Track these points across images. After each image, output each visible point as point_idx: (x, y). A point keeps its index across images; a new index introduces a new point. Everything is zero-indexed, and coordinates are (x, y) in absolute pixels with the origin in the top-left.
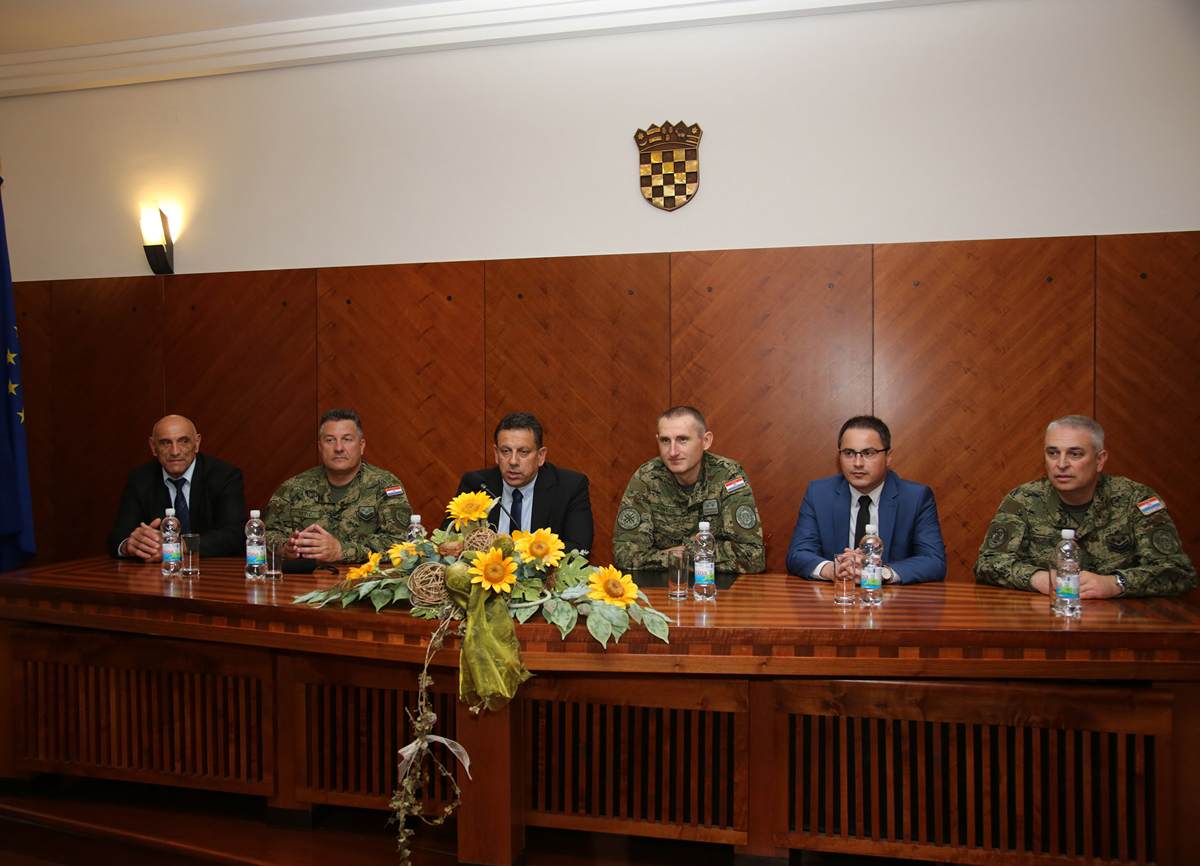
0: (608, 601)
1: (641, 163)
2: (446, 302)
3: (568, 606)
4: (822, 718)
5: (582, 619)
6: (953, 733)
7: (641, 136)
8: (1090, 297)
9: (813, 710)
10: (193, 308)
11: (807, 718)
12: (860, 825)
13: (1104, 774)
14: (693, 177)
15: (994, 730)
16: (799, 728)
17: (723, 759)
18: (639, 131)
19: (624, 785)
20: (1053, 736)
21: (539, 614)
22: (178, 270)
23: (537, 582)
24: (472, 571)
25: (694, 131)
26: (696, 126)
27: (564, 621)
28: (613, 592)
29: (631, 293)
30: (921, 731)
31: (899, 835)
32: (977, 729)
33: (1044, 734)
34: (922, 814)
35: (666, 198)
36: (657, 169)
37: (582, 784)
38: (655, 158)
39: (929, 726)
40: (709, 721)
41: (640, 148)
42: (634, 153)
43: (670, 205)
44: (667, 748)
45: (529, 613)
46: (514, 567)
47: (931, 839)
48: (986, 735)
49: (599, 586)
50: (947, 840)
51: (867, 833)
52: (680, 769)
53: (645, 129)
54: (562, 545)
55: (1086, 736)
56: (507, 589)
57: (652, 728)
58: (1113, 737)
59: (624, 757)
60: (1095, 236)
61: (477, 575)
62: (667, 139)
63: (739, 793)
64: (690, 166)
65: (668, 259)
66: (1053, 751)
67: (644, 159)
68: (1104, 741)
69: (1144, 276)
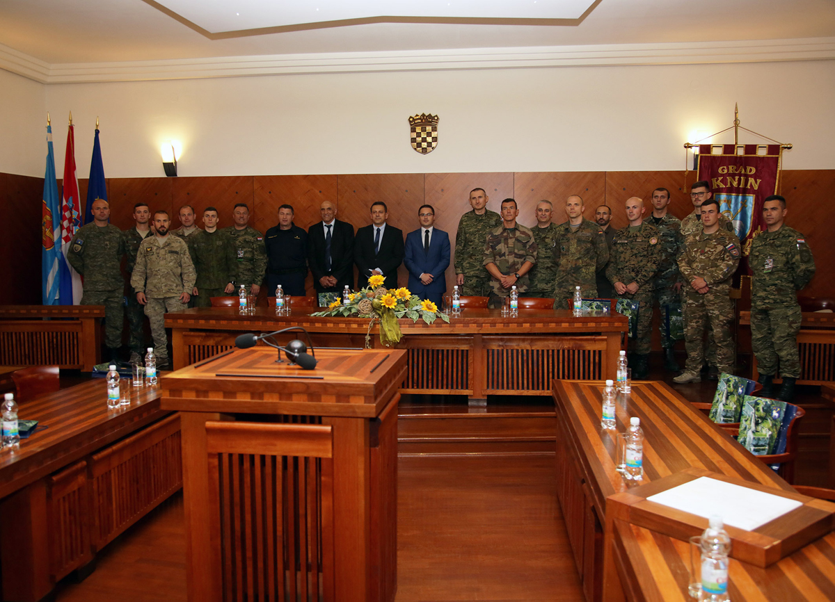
0: (428, 311)
1: (412, 132)
2: (319, 194)
3: (415, 312)
4: (498, 350)
5: (421, 316)
6: (540, 353)
7: (411, 119)
8: (603, 197)
9: (495, 348)
10: (188, 194)
11: (493, 350)
12: (510, 385)
13: (587, 363)
14: (435, 139)
15: (553, 351)
16: (490, 354)
17: (465, 366)
18: (411, 117)
19: (430, 377)
20: (571, 351)
21: (405, 316)
22: (179, 175)
23: (403, 305)
24: (381, 301)
25: (436, 118)
26: (436, 116)
27: (415, 317)
28: (429, 308)
29: (406, 191)
30: (530, 352)
31: (523, 388)
32: (548, 351)
33: (569, 351)
34: (530, 380)
35: (423, 149)
36: (419, 135)
37: (415, 377)
38: (418, 129)
39: (532, 351)
40: (460, 353)
41: (411, 125)
42: (409, 128)
43: (424, 151)
44: (445, 363)
45: (402, 315)
46: (396, 300)
47: (533, 389)
48: (550, 353)
49: (424, 306)
50: (538, 389)
51: (513, 388)
52: (450, 370)
53: (413, 116)
54: (410, 293)
55: (581, 351)
56: (394, 307)
57: (440, 357)
58: (589, 351)
59: (430, 367)
60: (605, 172)
61: (383, 302)
62: (424, 121)
63: (470, 377)
64: (434, 134)
65: (424, 176)
66: (571, 357)
67: (413, 130)
68: (587, 352)
69: (624, 189)
